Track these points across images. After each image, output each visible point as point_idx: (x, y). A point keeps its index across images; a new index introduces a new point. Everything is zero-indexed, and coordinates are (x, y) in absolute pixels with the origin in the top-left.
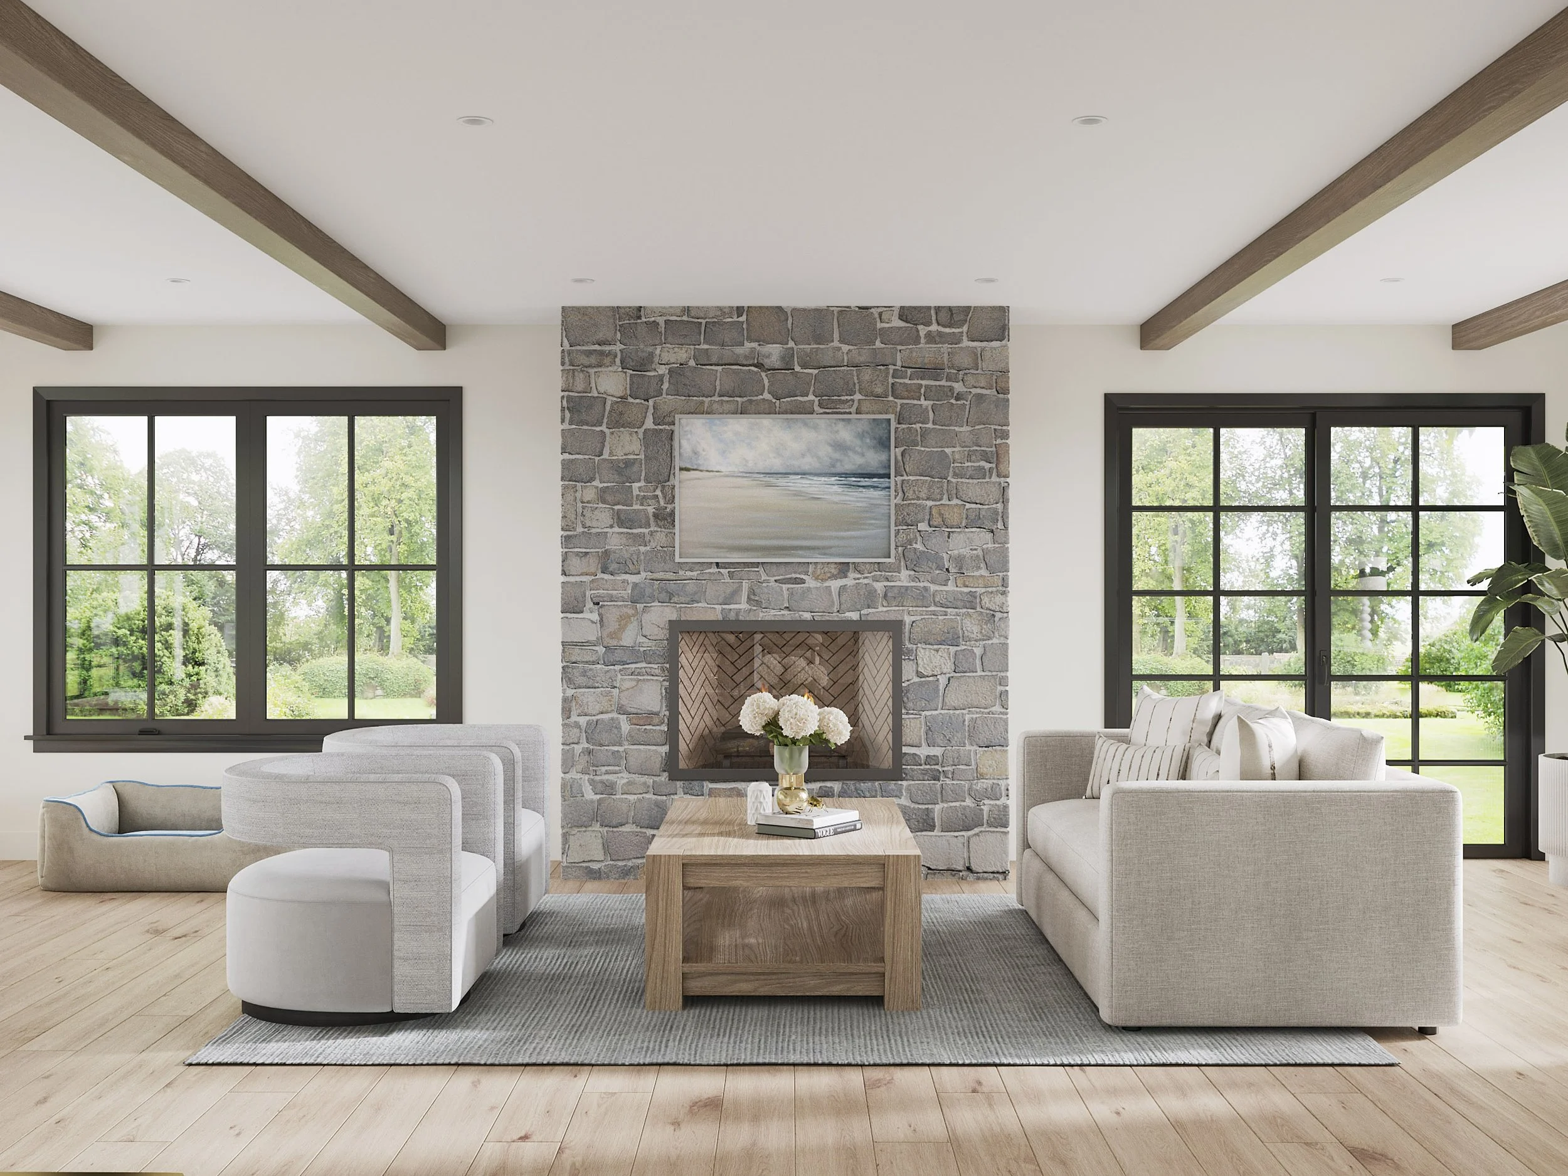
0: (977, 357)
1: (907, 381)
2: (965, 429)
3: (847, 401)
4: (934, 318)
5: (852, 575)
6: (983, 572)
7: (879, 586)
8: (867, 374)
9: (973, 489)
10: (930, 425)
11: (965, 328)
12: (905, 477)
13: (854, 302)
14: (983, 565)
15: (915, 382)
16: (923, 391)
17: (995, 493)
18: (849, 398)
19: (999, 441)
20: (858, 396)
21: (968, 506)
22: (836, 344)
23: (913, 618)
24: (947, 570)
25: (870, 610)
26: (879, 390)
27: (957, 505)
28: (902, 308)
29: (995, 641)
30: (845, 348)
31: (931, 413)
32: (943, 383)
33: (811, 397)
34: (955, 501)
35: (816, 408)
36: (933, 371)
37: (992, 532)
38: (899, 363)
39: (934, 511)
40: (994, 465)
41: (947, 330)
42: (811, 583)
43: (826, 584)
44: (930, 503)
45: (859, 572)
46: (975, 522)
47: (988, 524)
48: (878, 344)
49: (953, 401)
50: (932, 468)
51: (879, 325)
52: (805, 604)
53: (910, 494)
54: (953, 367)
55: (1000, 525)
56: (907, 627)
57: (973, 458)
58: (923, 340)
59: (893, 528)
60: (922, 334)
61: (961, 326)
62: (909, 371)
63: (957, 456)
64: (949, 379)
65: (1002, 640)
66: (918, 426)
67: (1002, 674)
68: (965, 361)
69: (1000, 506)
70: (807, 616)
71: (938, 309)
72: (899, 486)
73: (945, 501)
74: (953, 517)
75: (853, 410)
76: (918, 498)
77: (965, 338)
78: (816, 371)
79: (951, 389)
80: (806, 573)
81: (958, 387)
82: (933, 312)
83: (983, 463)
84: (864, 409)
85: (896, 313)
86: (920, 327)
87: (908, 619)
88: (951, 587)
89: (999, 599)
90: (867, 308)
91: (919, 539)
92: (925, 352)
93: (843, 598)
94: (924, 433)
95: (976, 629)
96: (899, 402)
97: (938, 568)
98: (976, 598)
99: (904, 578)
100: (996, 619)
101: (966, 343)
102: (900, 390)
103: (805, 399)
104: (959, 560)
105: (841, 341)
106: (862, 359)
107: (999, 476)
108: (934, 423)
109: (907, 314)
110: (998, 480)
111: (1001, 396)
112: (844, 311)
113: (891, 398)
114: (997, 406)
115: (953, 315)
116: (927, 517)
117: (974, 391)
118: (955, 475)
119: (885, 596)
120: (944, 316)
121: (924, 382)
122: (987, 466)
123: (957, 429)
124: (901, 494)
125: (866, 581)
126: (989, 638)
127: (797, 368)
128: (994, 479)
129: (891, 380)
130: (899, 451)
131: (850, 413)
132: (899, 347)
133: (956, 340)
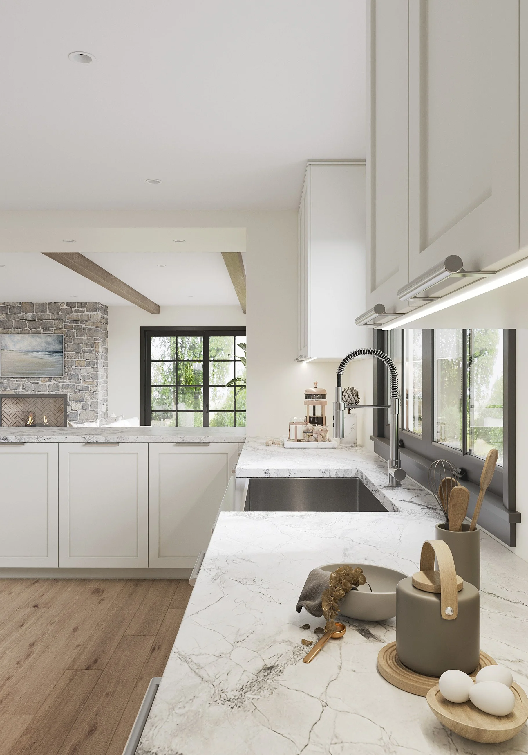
0: (89, 317)
1: (69, 324)
2: (86, 338)
3: (51, 330)
4: (76, 306)
5: (52, 381)
6: (91, 380)
7: (60, 384)
8: (57, 322)
9: (88, 356)
10: (75, 337)
11: (86, 308)
12: (68, 352)
13: (53, 301)
14: (91, 378)
15: (71, 324)
16: (73, 327)
17: (94, 357)
18: (52, 329)
19: (95, 342)
20: (54, 329)
21: (86, 361)
22: (48, 313)
23: (70, 394)
24: (80, 379)
25: (58, 391)
26: (60, 327)
27: (83, 360)
28: (67, 302)
29: (94, 400)
30: (51, 314)
31: (76, 333)
32: (79, 324)
33: (41, 329)
34: (83, 359)
35: (42, 332)
36: (76, 321)
37: (93, 368)
38: (66, 319)
39: (76, 362)
40: (94, 349)
41: (81, 309)
42: (40, 383)
43: (45, 383)
44: (75, 360)
45: (54, 380)
46: (88, 365)
47: (92, 366)
48: (60, 313)
49: (82, 330)
50: (76, 350)
51: (61, 308)
52: (39, 389)
53: (69, 357)
54: (82, 320)
55: (96, 366)
56: (68, 397)
57: (88, 346)
58: (73, 312)
59: (64, 367)
60: (73, 310)
61: (85, 308)
62: (69, 321)
63: (83, 346)
64: (81, 324)
65: (96, 400)
66: (72, 337)
67: (97, 410)
68: (86, 318)
69: (96, 361)
70: (39, 393)
71: (78, 303)
72: (66, 355)
73: (80, 359)
74: (82, 364)
75: (53, 332)
76: (72, 358)
77: (85, 311)
78: (42, 321)
79: (82, 326)
80: (39, 380)
81: (84, 326)
82: (76, 304)
83: (91, 348)
84: (56, 332)
85: (65, 304)
86: (73, 308)
87: (69, 394)
88: (81, 384)
89: (95, 388)
90: (57, 303)
91: (72, 370)
92: (74, 316)
93: (50, 388)
94: (74, 339)
95: (89, 397)
96: (66, 330)
97: (77, 379)
98: (89, 387)
99: (68, 382)
100: (95, 394)
101: (86, 313)
102: (66, 327)
103: (39, 329)
104: (84, 377)
105: (49, 312)
106: (55, 317)
107: (95, 352)
108: (76, 336)
109: (68, 304)
110: (95, 353)
111: (96, 328)
112: (50, 304)
113: (64, 329)
114: (95, 331)
115: (82, 305)
116: (74, 364)
117: (88, 327)
118: (83, 351)
119: (62, 387)
120: (79, 304)
121: (74, 324)
122: (92, 349)
123: (83, 338)
124: (67, 357)
125: (57, 383)
126: (93, 400)
127: (37, 320)
128: (94, 353)
129: (64, 324)
130: (66, 344)
131: (52, 333)
132: (66, 314)
133: (83, 312)
